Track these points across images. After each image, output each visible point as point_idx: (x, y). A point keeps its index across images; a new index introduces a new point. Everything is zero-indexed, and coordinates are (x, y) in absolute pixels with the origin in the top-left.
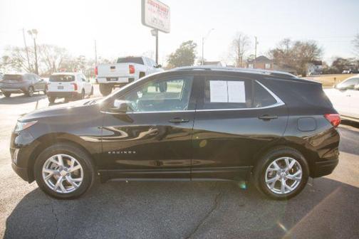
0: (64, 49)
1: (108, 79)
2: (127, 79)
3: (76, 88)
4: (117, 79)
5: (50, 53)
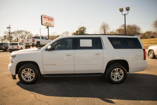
0: (29, 32)
1: (26, 44)
2: (32, 44)
3: (18, 47)
4: (29, 43)
5: (23, 34)
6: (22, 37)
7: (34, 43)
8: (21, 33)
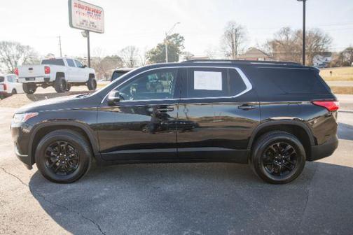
0: (28, 47)
1: (27, 79)
2: (43, 78)
3: (5, 88)
4: (34, 78)
5: (11, 53)
6: (9, 60)
7: (47, 75)
8: (5, 50)
